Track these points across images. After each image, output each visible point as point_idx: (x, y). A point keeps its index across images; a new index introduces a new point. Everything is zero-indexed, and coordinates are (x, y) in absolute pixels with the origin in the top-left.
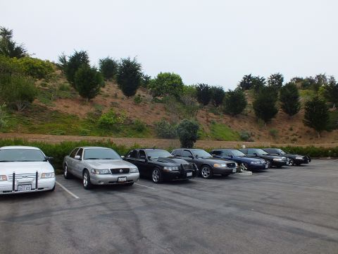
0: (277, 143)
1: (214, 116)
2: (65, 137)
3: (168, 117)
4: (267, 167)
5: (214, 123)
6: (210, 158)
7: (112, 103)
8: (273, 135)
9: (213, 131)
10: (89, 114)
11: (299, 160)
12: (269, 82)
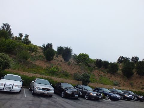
0: (133, 89)
1: (103, 73)
2: (35, 74)
3: (81, 71)
4: (119, 98)
5: (102, 76)
6: (91, 91)
7: (59, 64)
8: (131, 85)
9: (101, 79)
10: (47, 67)
11: (140, 98)
12: (132, 60)
